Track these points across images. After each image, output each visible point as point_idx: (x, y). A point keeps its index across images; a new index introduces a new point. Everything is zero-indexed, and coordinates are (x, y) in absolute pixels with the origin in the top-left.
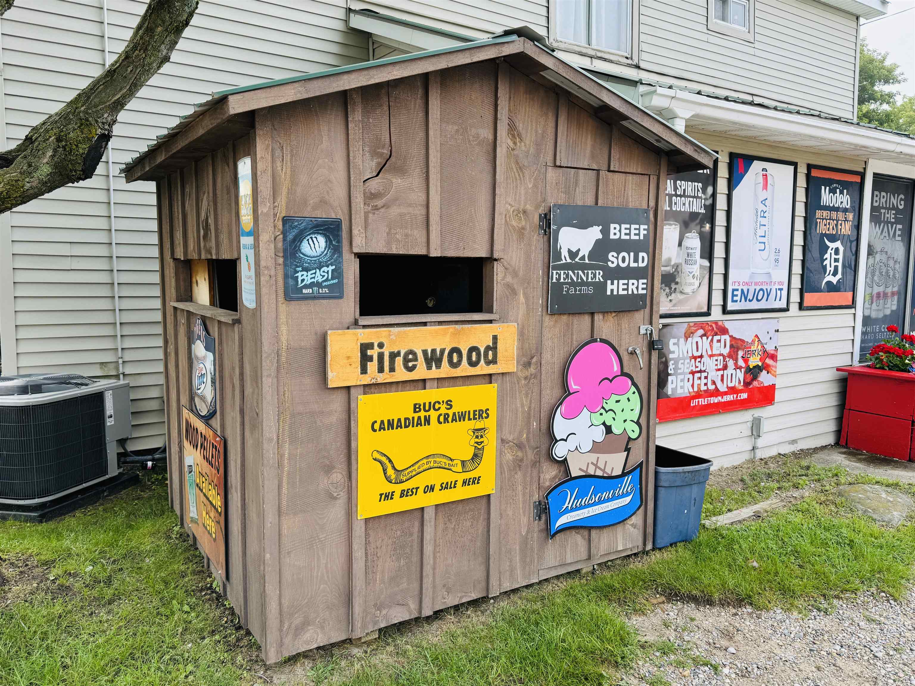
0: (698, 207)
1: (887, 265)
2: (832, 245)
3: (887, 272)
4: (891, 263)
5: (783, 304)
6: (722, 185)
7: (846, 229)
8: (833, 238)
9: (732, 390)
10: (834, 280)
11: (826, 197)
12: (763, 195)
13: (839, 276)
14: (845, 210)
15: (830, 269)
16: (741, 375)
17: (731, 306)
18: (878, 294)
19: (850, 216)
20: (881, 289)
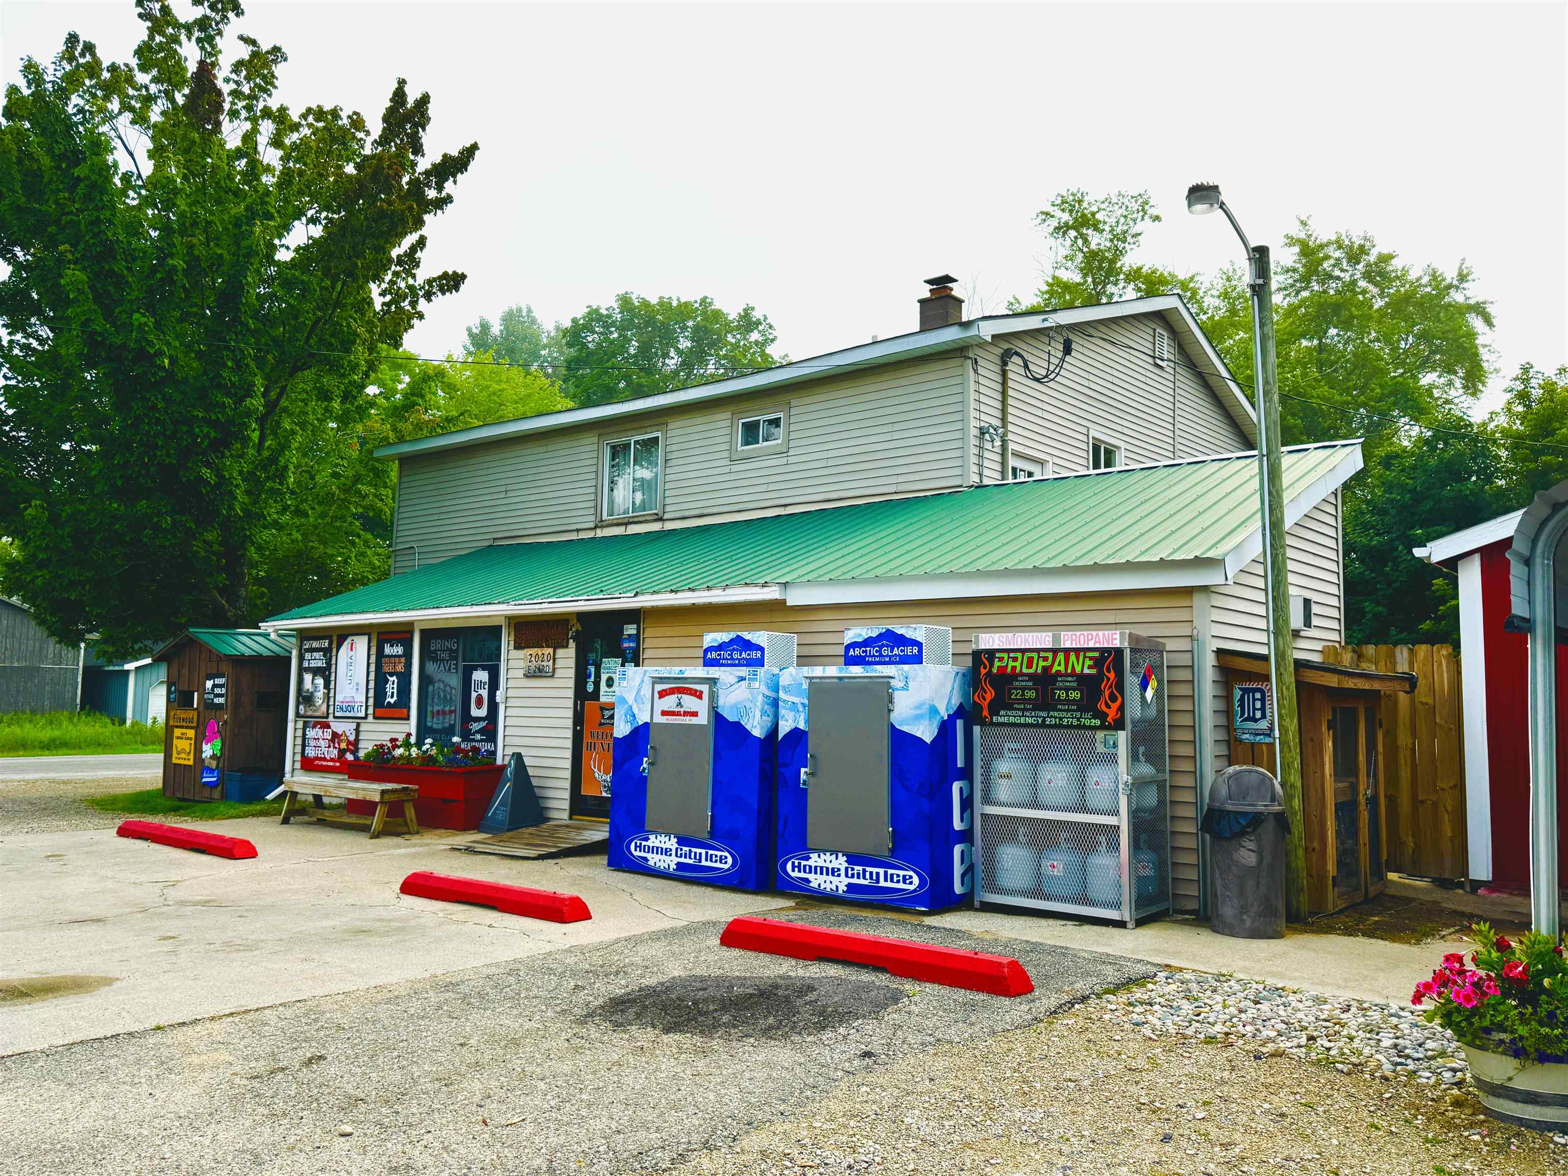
0: (320, 664)
1: (445, 691)
2: (391, 679)
3: (445, 696)
4: (448, 689)
5: (363, 714)
6: (334, 653)
7: (400, 668)
8: (391, 675)
9: (332, 760)
10: (392, 701)
11: (388, 650)
12: (351, 653)
13: (395, 698)
14: (399, 656)
15: (389, 694)
16: (336, 752)
17: (337, 714)
18: (438, 712)
19: (403, 660)
20: (440, 708)
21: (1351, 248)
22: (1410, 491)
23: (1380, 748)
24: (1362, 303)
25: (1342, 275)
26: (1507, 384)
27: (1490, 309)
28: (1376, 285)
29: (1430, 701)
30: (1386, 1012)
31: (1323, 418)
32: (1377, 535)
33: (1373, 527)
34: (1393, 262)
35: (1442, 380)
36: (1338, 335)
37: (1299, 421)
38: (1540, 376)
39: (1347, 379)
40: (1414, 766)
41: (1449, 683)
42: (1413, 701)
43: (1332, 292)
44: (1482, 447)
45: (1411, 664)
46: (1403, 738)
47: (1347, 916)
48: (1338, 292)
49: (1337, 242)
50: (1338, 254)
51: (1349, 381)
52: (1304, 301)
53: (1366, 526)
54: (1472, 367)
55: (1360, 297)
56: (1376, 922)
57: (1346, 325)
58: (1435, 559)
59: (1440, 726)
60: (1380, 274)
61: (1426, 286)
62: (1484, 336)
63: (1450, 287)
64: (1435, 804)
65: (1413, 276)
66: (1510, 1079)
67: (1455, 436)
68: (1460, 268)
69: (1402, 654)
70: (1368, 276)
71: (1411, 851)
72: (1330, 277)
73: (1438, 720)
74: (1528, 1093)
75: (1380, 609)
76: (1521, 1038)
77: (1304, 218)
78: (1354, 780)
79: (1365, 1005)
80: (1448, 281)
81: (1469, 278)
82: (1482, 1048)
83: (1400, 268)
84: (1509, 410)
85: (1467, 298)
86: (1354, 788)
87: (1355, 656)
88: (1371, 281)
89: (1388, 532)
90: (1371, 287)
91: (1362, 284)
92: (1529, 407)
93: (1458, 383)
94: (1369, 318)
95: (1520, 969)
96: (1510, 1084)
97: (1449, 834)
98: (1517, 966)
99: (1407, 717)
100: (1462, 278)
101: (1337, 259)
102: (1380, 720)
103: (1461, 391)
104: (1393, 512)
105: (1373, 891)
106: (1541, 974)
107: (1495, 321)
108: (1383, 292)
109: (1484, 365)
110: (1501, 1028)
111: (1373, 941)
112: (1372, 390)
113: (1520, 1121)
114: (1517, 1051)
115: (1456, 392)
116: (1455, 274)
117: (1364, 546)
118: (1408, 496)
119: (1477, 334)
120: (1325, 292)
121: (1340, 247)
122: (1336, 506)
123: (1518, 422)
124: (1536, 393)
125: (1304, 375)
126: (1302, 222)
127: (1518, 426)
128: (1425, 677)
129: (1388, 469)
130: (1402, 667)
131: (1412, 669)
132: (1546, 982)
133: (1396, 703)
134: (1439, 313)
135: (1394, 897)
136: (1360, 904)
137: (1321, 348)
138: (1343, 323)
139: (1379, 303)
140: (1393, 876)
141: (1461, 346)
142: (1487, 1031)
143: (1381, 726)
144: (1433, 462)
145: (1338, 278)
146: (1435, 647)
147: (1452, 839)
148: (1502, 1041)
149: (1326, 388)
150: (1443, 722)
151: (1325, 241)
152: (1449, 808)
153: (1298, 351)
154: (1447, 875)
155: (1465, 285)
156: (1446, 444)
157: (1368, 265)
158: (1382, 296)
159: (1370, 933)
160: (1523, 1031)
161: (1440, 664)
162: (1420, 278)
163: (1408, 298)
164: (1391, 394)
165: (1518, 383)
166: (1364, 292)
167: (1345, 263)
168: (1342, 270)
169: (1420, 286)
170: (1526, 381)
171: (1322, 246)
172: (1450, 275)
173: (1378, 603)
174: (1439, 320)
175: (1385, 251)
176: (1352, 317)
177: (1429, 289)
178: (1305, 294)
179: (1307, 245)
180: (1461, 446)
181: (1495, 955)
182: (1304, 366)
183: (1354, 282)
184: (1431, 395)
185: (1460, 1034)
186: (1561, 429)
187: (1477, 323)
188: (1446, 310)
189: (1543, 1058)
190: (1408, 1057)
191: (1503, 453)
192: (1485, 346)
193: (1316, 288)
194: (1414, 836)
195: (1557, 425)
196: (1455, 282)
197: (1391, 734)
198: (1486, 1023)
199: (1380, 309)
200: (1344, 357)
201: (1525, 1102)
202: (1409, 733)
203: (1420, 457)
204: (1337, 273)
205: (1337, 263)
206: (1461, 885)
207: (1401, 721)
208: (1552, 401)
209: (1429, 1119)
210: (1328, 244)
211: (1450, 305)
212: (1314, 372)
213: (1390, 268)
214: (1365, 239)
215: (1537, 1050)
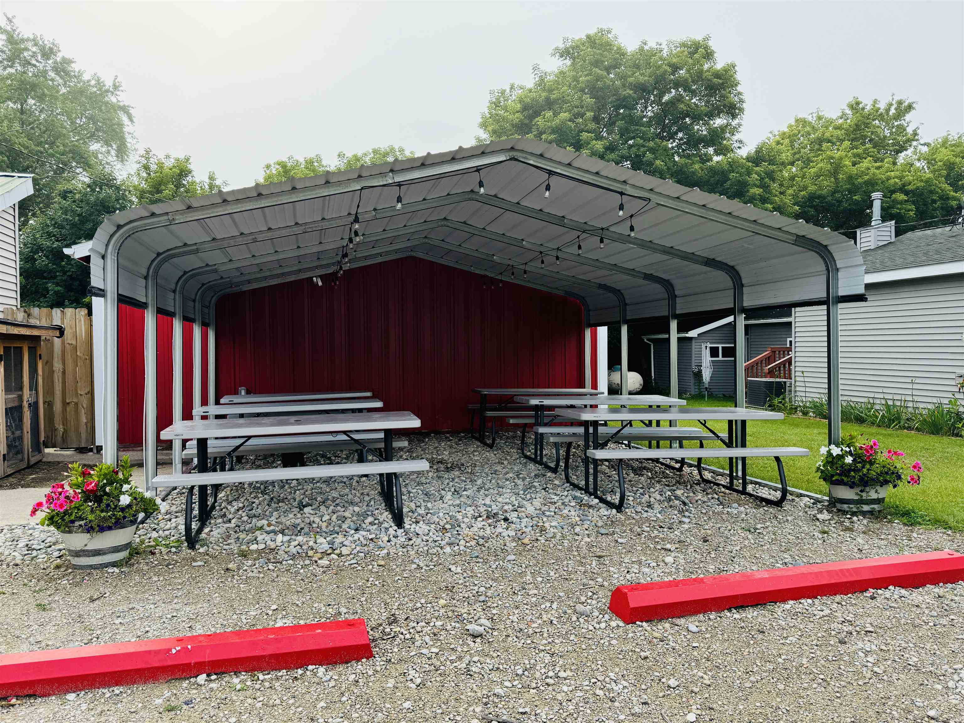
21: (44, 47)
22: (79, 215)
23: (40, 372)
24: (53, 87)
25: (38, 64)
26: (137, 158)
27: (132, 111)
28: (61, 77)
29: (74, 343)
30: (27, 528)
31: (24, 159)
32: (57, 241)
33: (54, 236)
34: (73, 65)
35: (104, 149)
36: (35, 105)
37: (6, 159)
38: (155, 157)
39: (40, 136)
40: (64, 383)
41: (86, 332)
42: (63, 343)
43: (30, 74)
44: (123, 194)
45: (62, 320)
46: (57, 366)
47: (13, 478)
48: (34, 75)
49: (34, 40)
50: (34, 49)
51: (42, 137)
52: (10, 75)
53: (49, 235)
54: (121, 145)
55: (50, 83)
56: (33, 479)
57: (41, 98)
58: (77, 256)
59: (80, 357)
60: (64, 71)
61: (93, 87)
62: (128, 128)
63: (107, 91)
64: (76, 404)
65: (86, 77)
66: (86, 545)
67: (107, 185)
68: (114, 81)
69: (56, 313)
70: (56, 69)
71: (61, 433)
72: (29, 63)
73: (78, 353)
74: (95, 550)
75: (59, 288)
76: (90, 521)
77: (10, 17)
78: (20, 393)
79: (13, 527)
80: (107, 87)
81: (120, 89)
82: (70, 532)
83: (77, 70)
84: (139, 174)
85: (118, 101)
86: (20, 398)
87: (26, 315)
88: (58, 73)
89: (65, 240)
90: (58, 78)
91: (52, 74)
92: (149, 174)
93: (113, 153)
94: (56, 99)
95: (93, 484)
96: (86, 548)
97: (85, 421)
98: (91, 483)
99: (60, 353)
100: (116, 87)
101: (34, 53)
102: (40, 355)
103: (115, 158)
104: (68, 227)
105: (33, 460)
106: (105, 485)
107: (134, 120)
108: (65, 83)
109: (128, 145)
110: (81, 519)
111: (28, 489)
112: (58, 147)
113: (91, 567)
114: (89, 530)
115: (112, 158)
116: (111, 84)
117: (48, 247)
118: (77, 218)
119: (124, 125)
120: (24, 72)
121: (36, 45)
122: (14, 216)
123: (144, 182)
124: (153, 167)
125: (9, 127)
126: (8, 19)
127: (144, 185)
128: (71, 328)
129: (65, 199)
130: (57, 321)
131: (63, 322)
132: (108, 489)
133: (52, 344)
134: (102, 106)
135: (49, 462)
136: (24, 469)
137: (22, 112)
138: (38, 97)
139: (63, 90)
140: (47, 450)
141: (114, 130)
142: (73, 522)
143: (40, 358)
144: (92, 199)
145: (35, 66)
146: (77, 310)
147: (86, 424)
148: (81, 526)
149: (26, 139)
150: (81, 355)
151: (25, 37)
152: (85, 406)
153: (6, 109)
154: (83, 446)
155: (118, 93)
156: (101, 189)
157: (55, 62)
158: (65, 85)
159: (28, 486)
160: (91, 517)
161: (80, 320)
162: (89, 81)
163: (82, 92)
164: (70, 151)
165: (143, 159)
166: (53, 80)
167: (39, 57)
168: (37, 61)
169: (90, 85)
170: (148, 159)
171: (23, 41)
172: (109, 84)
173: (57, 284)
174: (101, 110)
175: (68, 56)
176: (44, 94)
177: (95, 89)
178: (10, 70)
179: (12, 36)
180: (110, 191)
181: (80, 479)
182: (10, 121)
183: (46, 72)
184: (96, 158)
185: (58, 527)
186: (165, 190)
187: (125, 119)
188: (106, 106)
189: (102, 529)
190: (34, 549)
191: (134, 199)
192: (129, 133)
193: (19, 68)
194: (63, 425)
195: (164, 188)
196: (111, 89)
197: (49, 363)
198: (73, 518)
199: (64, 94)
200: (39, 120)
201: (94, 555)
202: (61, 362)
203: (85, 195)
204: (34, 62)
205: (34, 55)
206: (91, 450)
207: (55, 355)
208: (161, 173)
209: (38, 580)
210: (28, 40)
211: (108, 103)
212: (17, 126)
213: (70, 69)
214: (53, 44)
215: (98, 526)
